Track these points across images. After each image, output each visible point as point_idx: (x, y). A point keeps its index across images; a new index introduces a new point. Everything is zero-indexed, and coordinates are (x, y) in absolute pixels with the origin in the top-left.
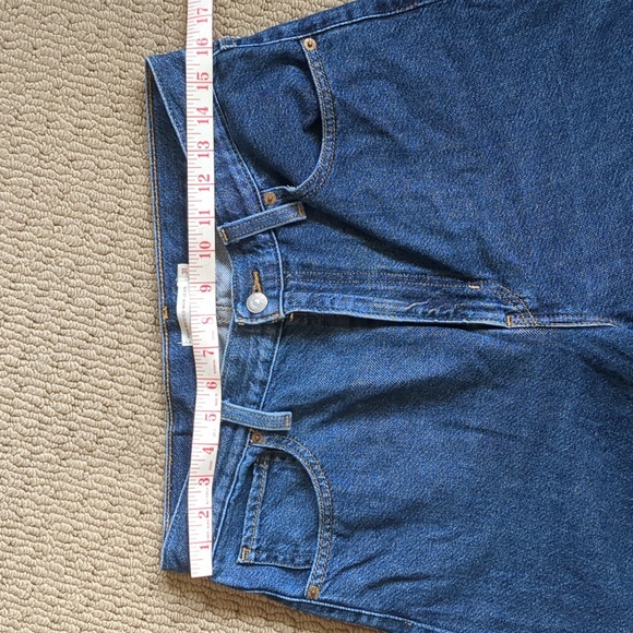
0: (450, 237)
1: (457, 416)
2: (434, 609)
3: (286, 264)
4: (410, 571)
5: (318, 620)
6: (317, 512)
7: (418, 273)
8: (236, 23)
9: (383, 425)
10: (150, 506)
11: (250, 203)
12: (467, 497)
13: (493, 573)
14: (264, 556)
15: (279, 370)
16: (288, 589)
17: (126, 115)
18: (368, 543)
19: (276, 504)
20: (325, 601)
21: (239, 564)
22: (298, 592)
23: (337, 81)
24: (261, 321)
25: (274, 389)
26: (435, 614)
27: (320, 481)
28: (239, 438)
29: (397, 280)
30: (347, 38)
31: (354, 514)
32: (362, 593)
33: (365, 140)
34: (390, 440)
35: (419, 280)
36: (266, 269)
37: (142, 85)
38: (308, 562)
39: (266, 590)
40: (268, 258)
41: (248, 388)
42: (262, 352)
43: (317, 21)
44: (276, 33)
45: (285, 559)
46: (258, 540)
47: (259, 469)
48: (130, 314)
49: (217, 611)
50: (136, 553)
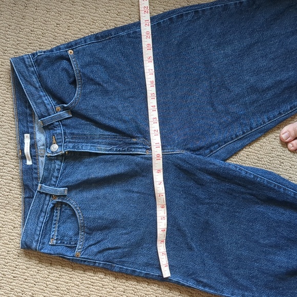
0: (125, 122)
1: (129, 187)
2: (123, 259)
3: (65, 133)
4: (114, 246)
5: (81, 266)
6: (78, 225)
7: (114, 135)
8: (44, 44)
9: (102, 192)
10: (17, 225)
11: (51, 111)
12: (134, 218)
13: (145, 245)
14: (59, 242)
15: (63, 173)
16: (68, 254)
17: (4, 79)
18: (98, 236)
19: (64, 223)
20: (82, 258)
21: (50, 245)
22: (71, 255)
23: (81, 65)
24: (56, 154)
25: (61, 179)
26: (123, 261)
27: (79, 213)
28: (48, 198)
29: (106, 138)
30: (84, 50)
31: (93, 225)
32: (96, 255)
33: (93, 87)
34: (105, 197)
35: (114, 138)
36: (57, 135)
37: (10, 68)
38: (76, 244)
39: (60, 254)
40: (58, 131)
41: (51, 179)
42: (57, 166)
43: (73, 43)
44: (58, 48)
45: (67, 243)
46: (57, 236)
47: (57, 210)
48: (7, 153)
49: (43, 264)
50: (12, 243)
